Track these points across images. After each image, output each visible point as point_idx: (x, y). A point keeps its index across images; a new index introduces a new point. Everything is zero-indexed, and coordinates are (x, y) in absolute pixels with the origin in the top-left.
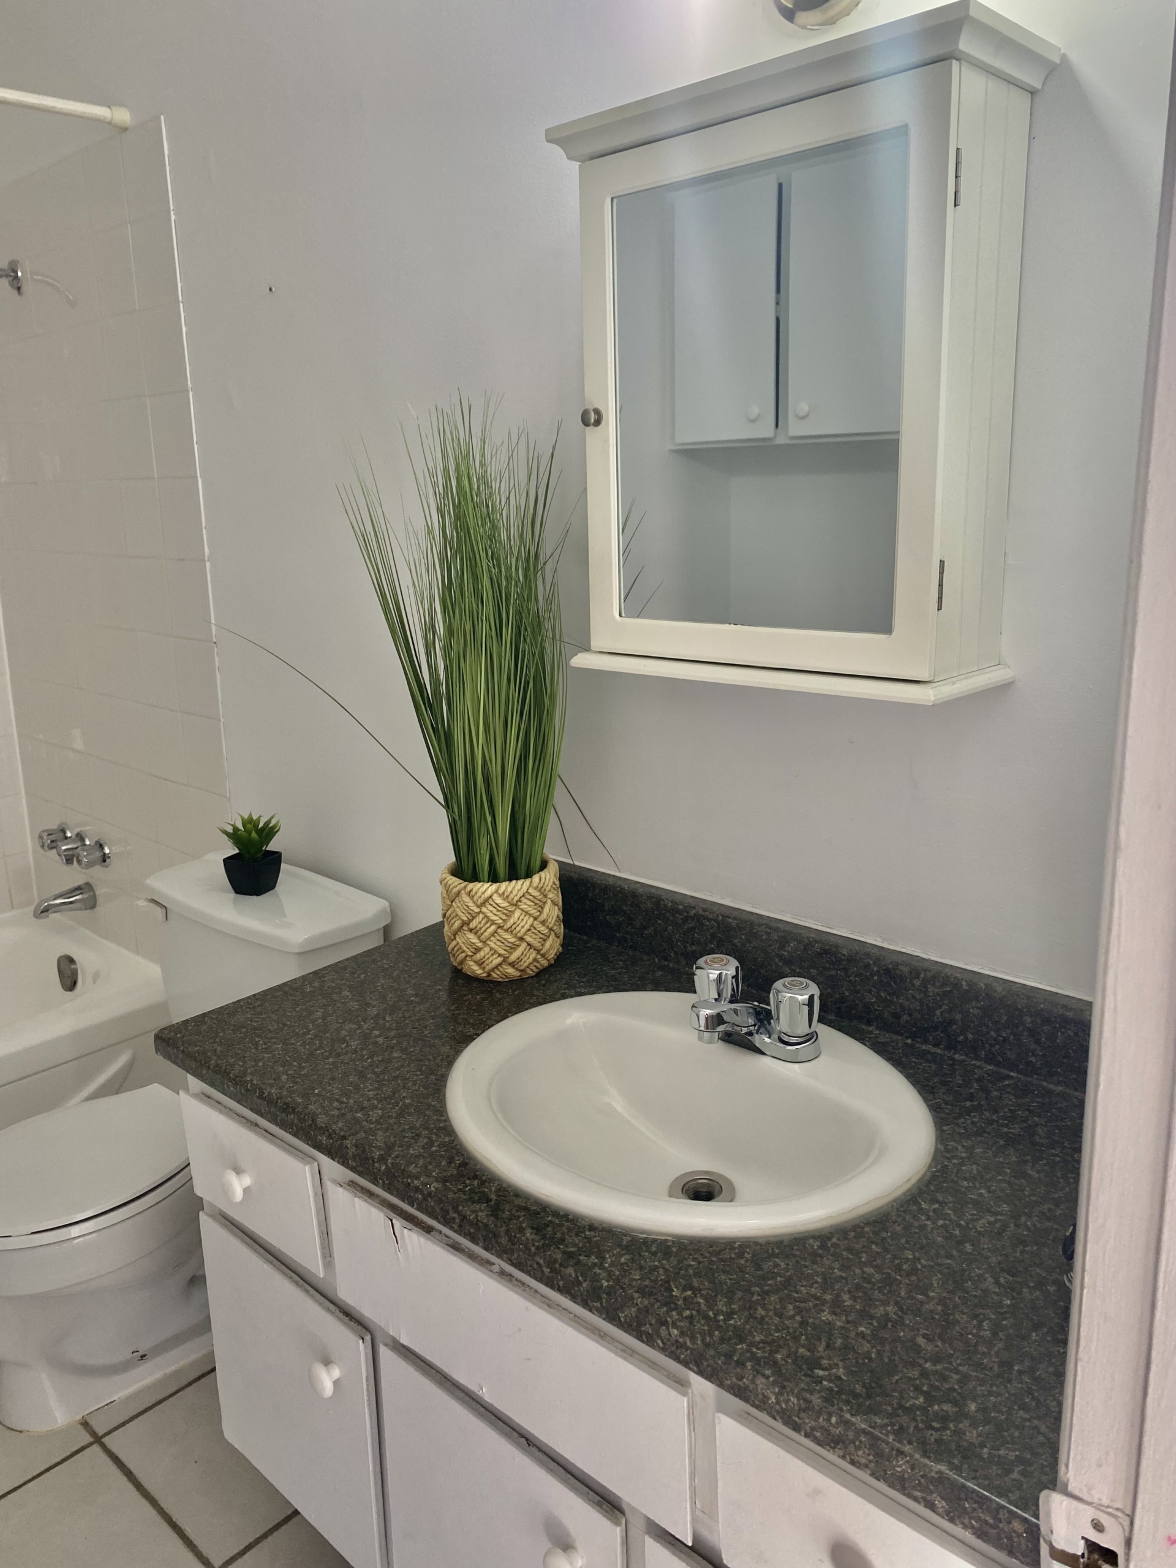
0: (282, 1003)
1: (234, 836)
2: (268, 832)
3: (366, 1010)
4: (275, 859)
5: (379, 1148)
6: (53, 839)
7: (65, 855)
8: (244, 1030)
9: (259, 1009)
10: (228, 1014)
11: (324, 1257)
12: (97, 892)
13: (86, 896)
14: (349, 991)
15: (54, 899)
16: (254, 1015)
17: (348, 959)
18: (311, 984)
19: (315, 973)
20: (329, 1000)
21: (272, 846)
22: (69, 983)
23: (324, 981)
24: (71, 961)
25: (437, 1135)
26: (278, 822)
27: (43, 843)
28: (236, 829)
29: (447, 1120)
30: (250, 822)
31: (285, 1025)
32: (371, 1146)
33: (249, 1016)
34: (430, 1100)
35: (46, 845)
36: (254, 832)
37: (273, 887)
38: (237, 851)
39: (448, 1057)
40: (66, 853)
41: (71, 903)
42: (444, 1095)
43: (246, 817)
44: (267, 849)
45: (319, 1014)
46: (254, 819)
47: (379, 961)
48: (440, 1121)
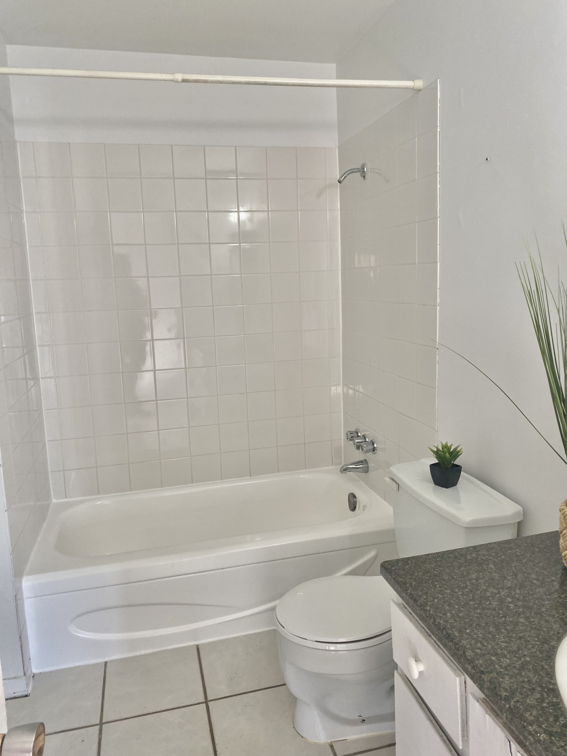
0: (453, 563)
1: (437, 453)
2: (455, 454)
3: (504, 582)
4: (457, 469)
5: (506, 690)
6: (352, 436)
7: (356, 445)
8: (429, 574)
9: (439, 563)
10: (421, 561)
11: (463, 736)
12: (369, 465)
13: (364, 466)
14: (494, 565)
15: (350, 465)
16: (436, 566)
17: (495, 543)
18: (471, 554)
19: (474, 547)
20: (481, 568)
21: (457, 462)
22: (352, 507)
23: (479, 555)
24: (355, 497)
25: (547, 694)
26: (461, 449)
27: (348, 437)
28: (438, 449)
29: (555, 684)
30: (446, 447)
31: (453, 578)
32: (500, 686)
33: (433, 566)
34: (543, 663)
35: (349, 438)
36: (447, 453)
37: (456, 485)
38: (437, 461)
39: (558, 633)
40: (357, 444)
41: (358, 468)
42: (554, 663)
43: (444, 444)
44: (454, 463)
45: (474, 576)
46: (449, 446)
47: (514, 549)
48: (550, 683)
